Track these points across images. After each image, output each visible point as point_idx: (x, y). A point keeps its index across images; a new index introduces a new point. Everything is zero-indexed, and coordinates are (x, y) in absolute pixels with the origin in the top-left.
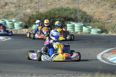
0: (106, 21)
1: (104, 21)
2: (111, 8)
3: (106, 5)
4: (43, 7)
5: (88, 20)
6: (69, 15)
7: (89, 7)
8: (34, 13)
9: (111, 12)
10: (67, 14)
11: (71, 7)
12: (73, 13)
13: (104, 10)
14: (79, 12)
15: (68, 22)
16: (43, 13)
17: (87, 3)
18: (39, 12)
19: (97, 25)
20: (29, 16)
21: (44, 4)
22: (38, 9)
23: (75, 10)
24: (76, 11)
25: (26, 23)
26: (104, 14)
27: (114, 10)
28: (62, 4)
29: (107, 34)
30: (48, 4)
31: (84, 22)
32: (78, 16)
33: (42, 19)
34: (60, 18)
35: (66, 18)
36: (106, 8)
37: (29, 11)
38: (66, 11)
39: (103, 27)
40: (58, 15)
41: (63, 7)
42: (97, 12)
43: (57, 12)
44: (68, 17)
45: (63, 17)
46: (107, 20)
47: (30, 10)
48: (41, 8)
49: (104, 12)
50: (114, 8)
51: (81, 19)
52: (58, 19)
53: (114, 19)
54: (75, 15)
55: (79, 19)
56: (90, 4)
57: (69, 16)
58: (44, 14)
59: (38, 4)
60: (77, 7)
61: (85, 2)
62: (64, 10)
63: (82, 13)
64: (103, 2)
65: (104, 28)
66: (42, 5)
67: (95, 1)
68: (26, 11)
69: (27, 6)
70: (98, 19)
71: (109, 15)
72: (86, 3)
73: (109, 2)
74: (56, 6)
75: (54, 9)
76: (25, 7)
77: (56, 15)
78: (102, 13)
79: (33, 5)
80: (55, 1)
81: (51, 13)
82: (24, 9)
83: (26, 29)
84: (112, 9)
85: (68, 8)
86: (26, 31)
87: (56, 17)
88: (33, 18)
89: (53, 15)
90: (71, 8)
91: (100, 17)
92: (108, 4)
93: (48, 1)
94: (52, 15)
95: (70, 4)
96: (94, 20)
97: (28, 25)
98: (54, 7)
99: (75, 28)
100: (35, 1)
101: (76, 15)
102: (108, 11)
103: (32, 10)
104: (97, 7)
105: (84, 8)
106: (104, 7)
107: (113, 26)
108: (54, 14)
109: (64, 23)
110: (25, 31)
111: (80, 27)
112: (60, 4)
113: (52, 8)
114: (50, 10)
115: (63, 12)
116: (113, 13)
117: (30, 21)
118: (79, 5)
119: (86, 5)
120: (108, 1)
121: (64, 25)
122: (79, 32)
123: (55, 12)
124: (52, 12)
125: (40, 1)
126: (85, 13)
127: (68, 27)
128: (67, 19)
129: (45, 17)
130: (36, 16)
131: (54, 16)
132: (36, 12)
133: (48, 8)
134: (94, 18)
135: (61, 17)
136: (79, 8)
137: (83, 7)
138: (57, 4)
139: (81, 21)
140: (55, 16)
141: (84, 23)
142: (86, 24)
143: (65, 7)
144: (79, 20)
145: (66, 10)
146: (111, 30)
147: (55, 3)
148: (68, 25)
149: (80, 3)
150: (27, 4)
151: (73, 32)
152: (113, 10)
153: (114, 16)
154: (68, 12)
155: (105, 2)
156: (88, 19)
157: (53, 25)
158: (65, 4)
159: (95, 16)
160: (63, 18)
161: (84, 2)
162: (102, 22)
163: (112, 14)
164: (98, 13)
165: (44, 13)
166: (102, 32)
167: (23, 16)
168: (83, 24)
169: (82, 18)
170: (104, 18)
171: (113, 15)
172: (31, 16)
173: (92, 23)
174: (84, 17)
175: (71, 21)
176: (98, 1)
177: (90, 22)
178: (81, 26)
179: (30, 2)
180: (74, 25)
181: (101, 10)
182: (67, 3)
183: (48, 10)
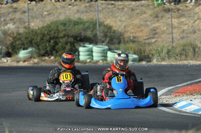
0: (147, 41)
1: (143, 42)
2: (154, 18)
3: (145, 13)
4: (37, 20)
5: (115, 40)
6: (82, 32)
7: (115, 17)
8: (21, 31)
9: (154, 25)
10: (80, 30)
11: (85, 17)
12: (90, 28)
13: (142, 23)
14: (100, 26)
15: (82, 45)
16: (36, 30)
17: (112, 10)
18: (29, 28)
19: (131, 48)
20: (12, 35)
21: (38, 13)
22: (27, 24)
23: (92, 22)
24: (94, 24)
25: (7, 48)
26: (143, 28)
27: (160, 21)
28: (70, 13)
29: (149, 64)
30: (45, 13)
31: (108, 42)
32: (98, 33)
33: (36, 39)
34: (66, 38)
35: (78, 37)
36: (145, 18)
37: (11, 26)
38: (77, 25)
39: (143, 52)
40: (64, 32)
41: (70, 19)
42: (130, 25)
43: (61, 28)
44: (81, 36)
45: (71, 35)
46: (148, 39)
47: (13, 25)
48: (32, 20)
49: (142, 25)
50: (159, 19)
51: (104, 39)
52: (64, 39)
53: (160, 37)
54: (92, 31)
55: (100, 38)
56: (118, 13)
57: (82, 34)
58: (39, 31)
59: (26, 14)
60: (95, 18)
61: (109, 8)
62: (73, 23)
63: (104, 28)
64: (140, 8)
65: (143, 54)
66: (34, 15)
67: (126, 7)
68: (6, 27)
69: (8, 19)
70: (132, 38)
71: (152, 30)
72: (110, 10)
73: (151, 7)
74: (58, 17)
75: (56, 21)
76: (5, 20)
77: (59, 32)
78: (139, 27)
79: (18, 15)
80: (57, 8)
81: (51, 29)
82: (3, 24)
83: (8, 58)
84: (156, 19)
85: (79, 21)
86: (9, 61)
87: (60, 36)
88: (20, 39)
89: (55, 33)
90: (85, 20)
91: (136, 33)
92: (149, 12)
93: (45, 9)
94: (52, 32)
95: (83, 12)
96: (126, 39)
97: (10, 50)
98: (56, 19)
99: (94, 54)
100: (21, 9)
101: (94, 31)
102: (148, 23)
103: (17, 24)
104: (130, 17)
105: (108, 18)
106: (142, 17)
107: (159, 49)
108: (56, 30)
109: (74, 46)
110: (5, 61)
111: (102, 53)
112: (65, 13)
113: (51, 21)
114: (49, 23)
115: (71, 26)
116: (159, 26)
117: (14, 45)
118: (99, 14)
119: (110, 14)
120: (149, 5)
121: (74, 49)
122: (101, 61)
123: (58, 27)
124: (52, 27)
125: (30, 9)
126: (110, 28)
127: (81, 53)
128: (79, 39)
129: (41, 36)
130: (24, 35)
131: (56, 35)
132: (25, 28)
133: (44, 21)
134: (126, 35)
135: (68, 36)
136: (99, 19)
137: (105, 18)
138: (60, 13)
139: (103, 42)
140: (58, 35)
141: (108, 46)
142: (113, 47)
143: (75, 19)
144: (101, 40)
145: (76, 23)
146: (156, 55)
147: (56, 12)
148: (81, 49)
149: (100, 11)
150: (7, 14)
151: (90, 62)
152: (158, 21)
153: (160, 32)
154: (81, 26)
155: (144, 8)
156: (115, 38)
157: (54, 50)
158: (75, 13)
159: (126, 32)
160: (72, 37)
161: (107, 9)
162: (140, 43)
163: (157, 28)
164: (131, 27)
165: (39, 29)
166: (140, 60)
167: (2, 36)
168: (106, 47)
169: (106, 36)
170: (142, 35)
171: (158, 31)
172: (15, 35)
173: (122, 45)
174: (109, 34)
175: (86, 42)
176: (131, 6)
177: (119, 43)
178: (104, 50)
179: (12, 11)
180: (92, 48)
181: (137, 22)
182: (78, 11)
183: (45, 25)
